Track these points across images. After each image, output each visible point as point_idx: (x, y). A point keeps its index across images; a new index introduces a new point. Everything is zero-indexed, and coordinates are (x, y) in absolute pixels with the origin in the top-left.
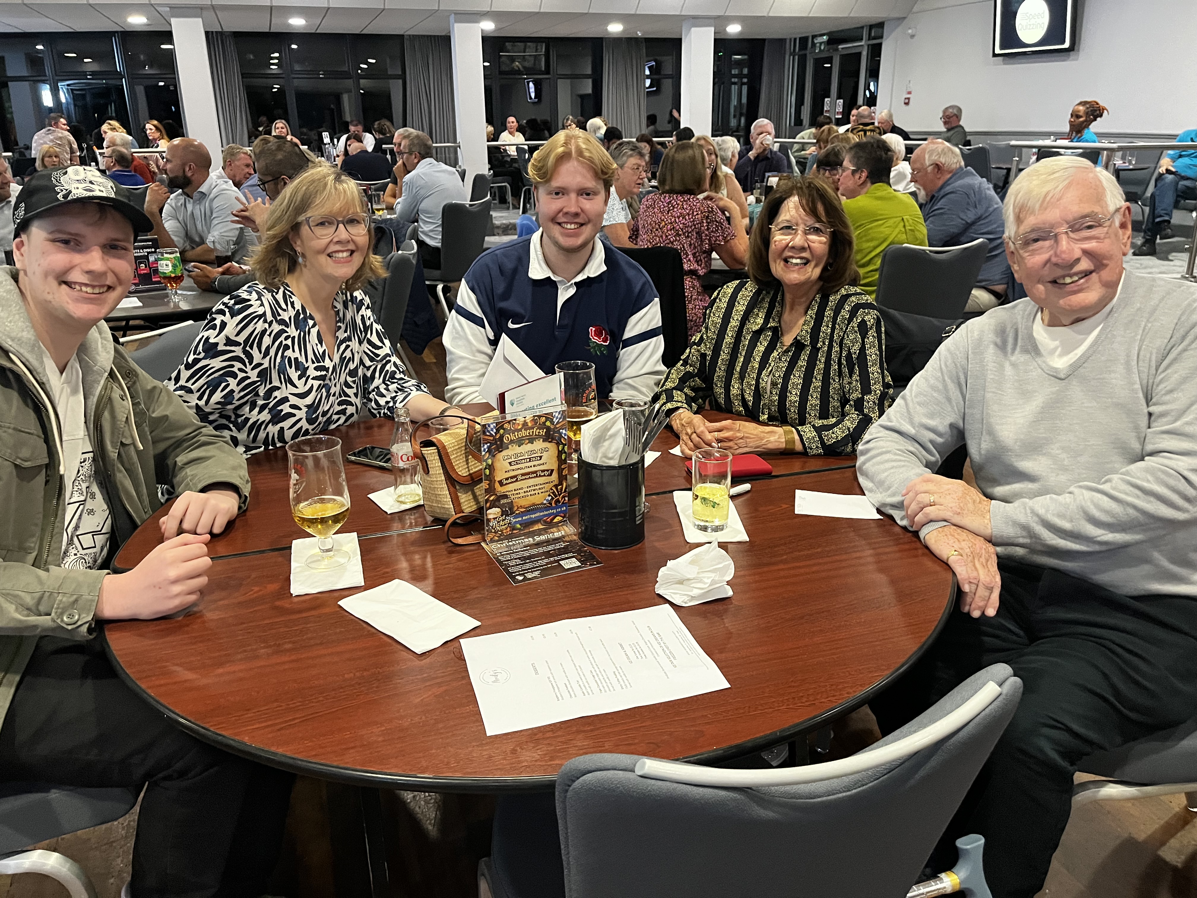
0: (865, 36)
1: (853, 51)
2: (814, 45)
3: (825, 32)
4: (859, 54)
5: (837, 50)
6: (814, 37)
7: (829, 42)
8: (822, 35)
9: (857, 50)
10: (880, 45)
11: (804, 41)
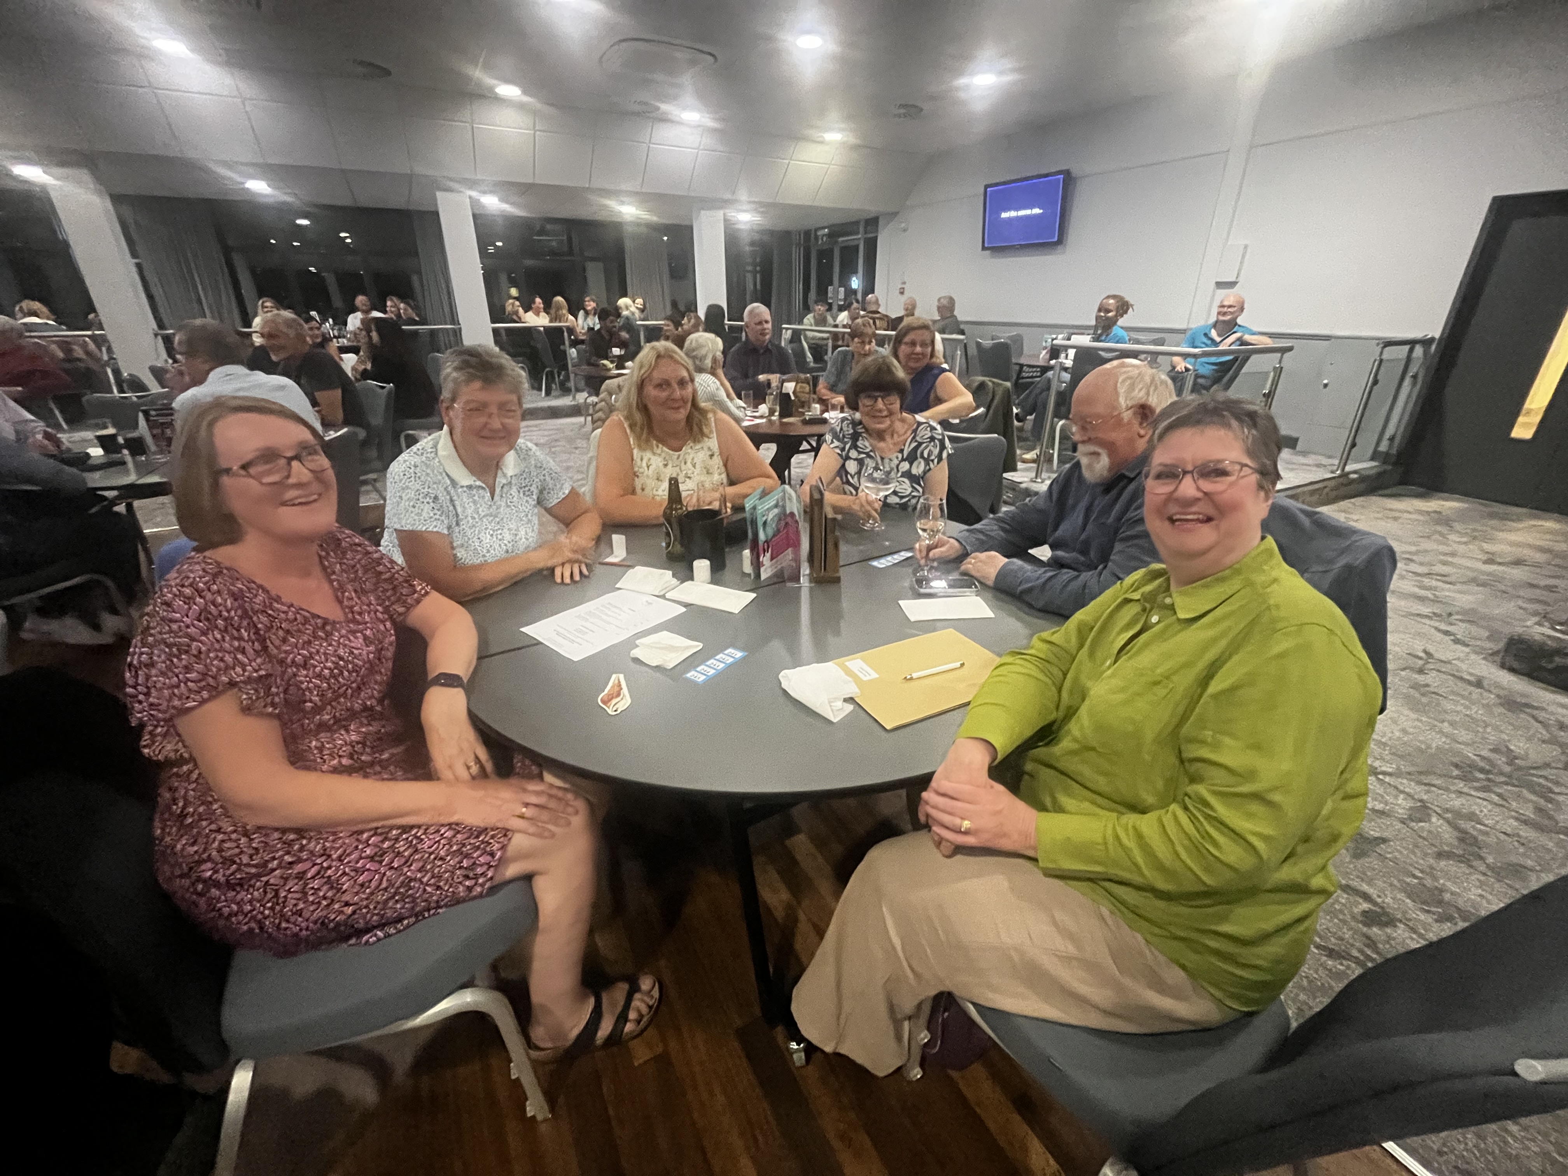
0: (861, 229)
1: (852, 243)
2: (816, 238)
3: (826, 224)
4: (857, 248)
5: (836, 242)
6: (816, 230)
7: (829, 235)
8: (824, 228)
9: (856, 243)
10: (875, 239)
11: (807, 233)
